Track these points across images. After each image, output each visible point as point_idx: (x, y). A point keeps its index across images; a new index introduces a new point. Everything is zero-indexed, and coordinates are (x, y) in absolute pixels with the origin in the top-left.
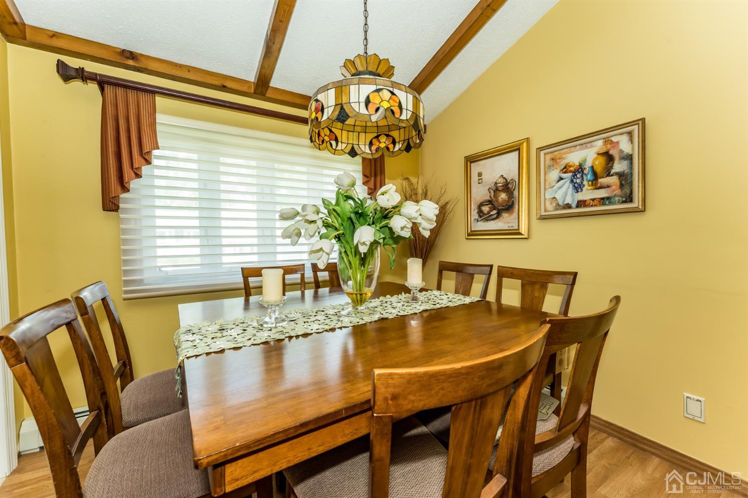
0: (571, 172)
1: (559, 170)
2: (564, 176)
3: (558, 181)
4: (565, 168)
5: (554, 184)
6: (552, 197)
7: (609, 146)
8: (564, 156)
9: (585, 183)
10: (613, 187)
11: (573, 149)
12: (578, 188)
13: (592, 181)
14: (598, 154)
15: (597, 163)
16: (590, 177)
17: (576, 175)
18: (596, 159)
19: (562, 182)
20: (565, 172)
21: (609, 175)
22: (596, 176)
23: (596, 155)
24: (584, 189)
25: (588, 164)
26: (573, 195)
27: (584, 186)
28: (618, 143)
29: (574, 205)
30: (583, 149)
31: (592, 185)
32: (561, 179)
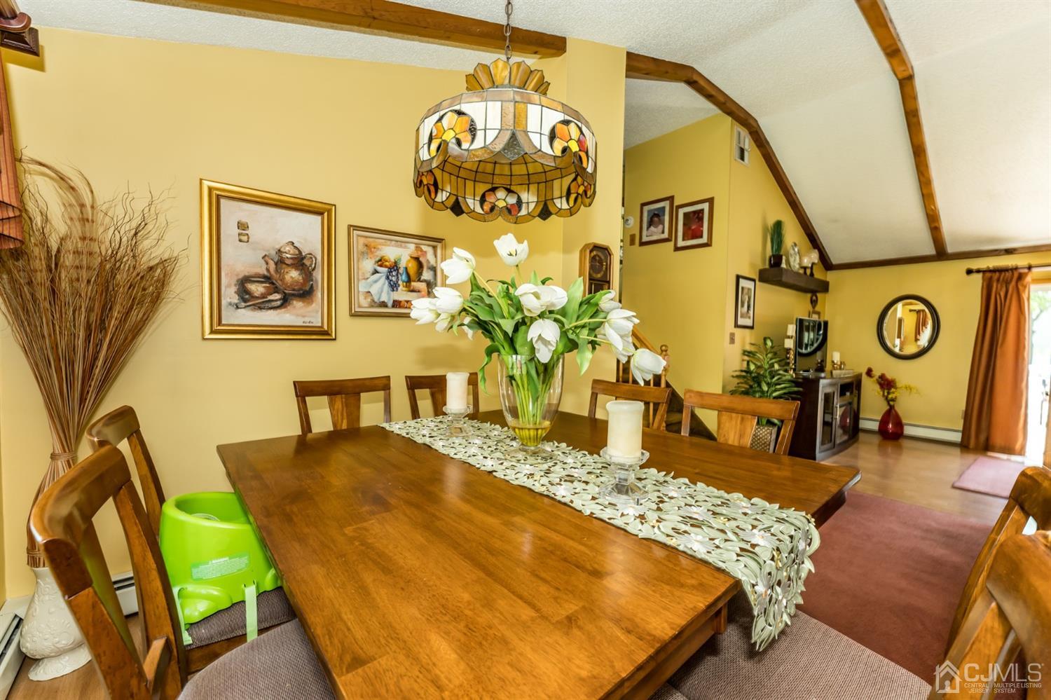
0: (386, 267)
1: (373, 261)
2: (379, 269)
3: (373, 274)
4: (380, 260)
5: (368, 275)
6: (367, 290)
7: (420, 253)
8: (380, 247)
9: (400, 282)
10: (423, 293)
11: (389, 242)
12: (394, 287)
13: (407, 282)
14: (411, 257)
15: (410, 265)
16: (404, 277)
17: (392, 272)
18: (409, 261)
19: (377, 276)
20: (381, 266)
21: (419, 280)
22: (409, 280)
23: (409, 258)
24: (399, 289)
25: (402, 265)
26: (388, 293)
27: (399, 285)
28: (426, 252)
29: (390, 304)
30: (397, 246)
31: (406, 287)
32: (376, 272)
